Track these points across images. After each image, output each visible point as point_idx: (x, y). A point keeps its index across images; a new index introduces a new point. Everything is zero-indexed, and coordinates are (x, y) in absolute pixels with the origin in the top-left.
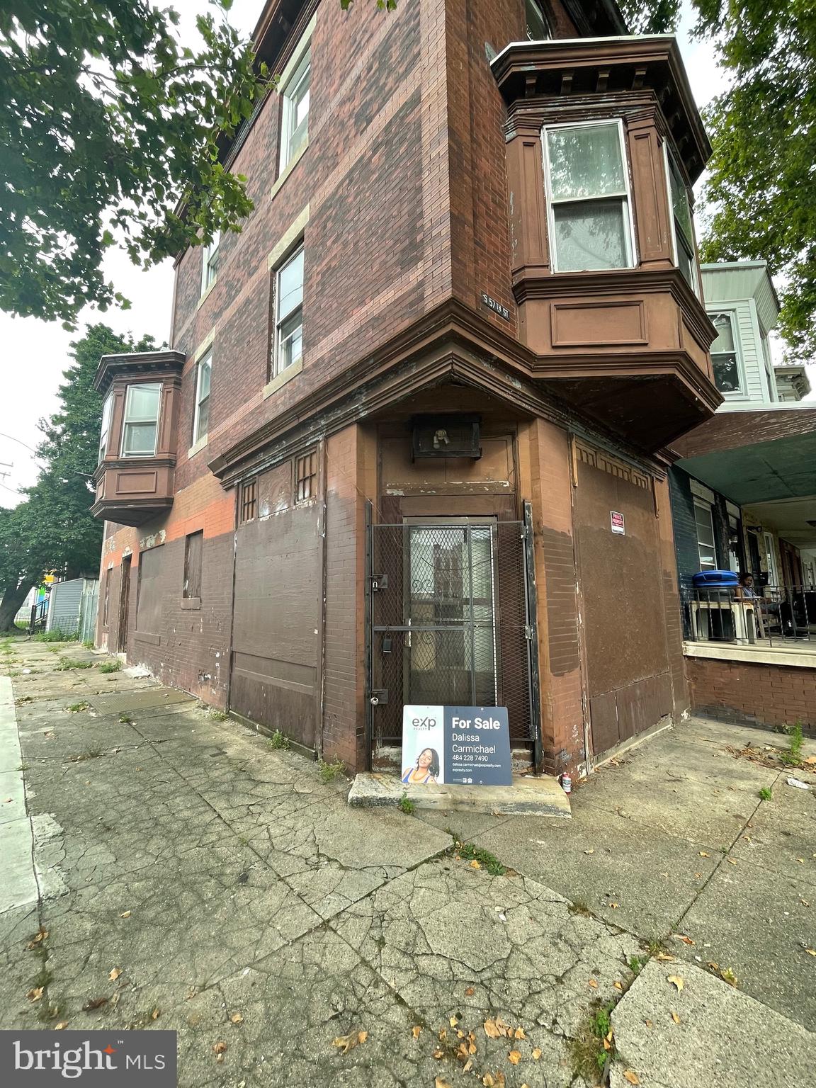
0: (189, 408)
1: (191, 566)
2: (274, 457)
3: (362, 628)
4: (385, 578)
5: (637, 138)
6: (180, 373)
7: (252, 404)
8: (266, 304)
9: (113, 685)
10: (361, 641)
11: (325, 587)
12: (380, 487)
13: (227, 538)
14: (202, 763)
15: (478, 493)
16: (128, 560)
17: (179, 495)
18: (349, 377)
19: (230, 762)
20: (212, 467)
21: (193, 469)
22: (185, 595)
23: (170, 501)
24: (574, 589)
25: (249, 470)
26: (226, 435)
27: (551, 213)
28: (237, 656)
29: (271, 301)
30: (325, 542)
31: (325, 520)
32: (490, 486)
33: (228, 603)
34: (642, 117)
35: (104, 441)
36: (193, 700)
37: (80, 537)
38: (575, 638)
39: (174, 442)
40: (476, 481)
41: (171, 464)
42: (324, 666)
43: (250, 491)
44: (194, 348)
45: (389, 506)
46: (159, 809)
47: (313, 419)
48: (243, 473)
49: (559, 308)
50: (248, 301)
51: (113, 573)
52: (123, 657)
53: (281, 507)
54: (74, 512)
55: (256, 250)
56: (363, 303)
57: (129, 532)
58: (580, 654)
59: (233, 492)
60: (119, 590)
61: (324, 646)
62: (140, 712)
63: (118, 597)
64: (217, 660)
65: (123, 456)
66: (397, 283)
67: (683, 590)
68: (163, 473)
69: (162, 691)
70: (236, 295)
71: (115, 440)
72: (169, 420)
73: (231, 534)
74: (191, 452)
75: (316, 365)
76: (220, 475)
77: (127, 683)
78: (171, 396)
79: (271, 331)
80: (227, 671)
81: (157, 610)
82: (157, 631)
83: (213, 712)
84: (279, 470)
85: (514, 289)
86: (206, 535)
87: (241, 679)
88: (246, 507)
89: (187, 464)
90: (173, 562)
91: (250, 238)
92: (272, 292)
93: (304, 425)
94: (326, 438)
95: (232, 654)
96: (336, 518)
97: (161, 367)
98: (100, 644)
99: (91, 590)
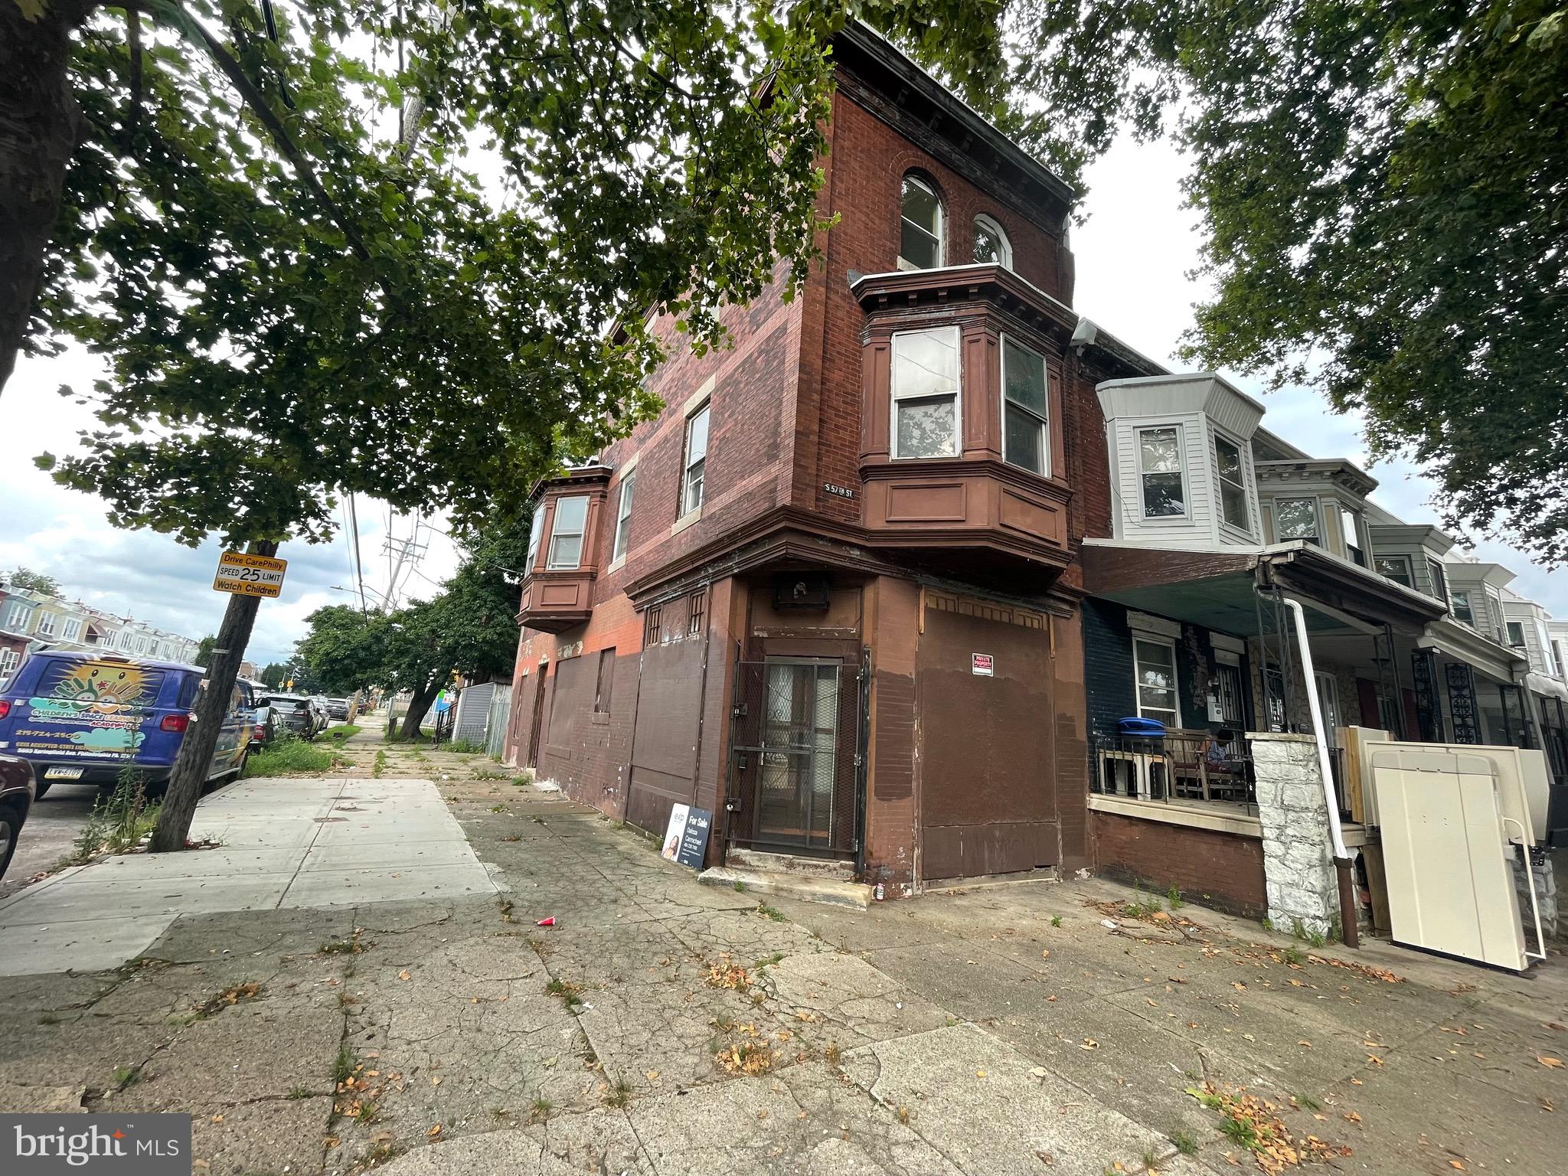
0: (612, 523)
1: (604, 680)
2: (675, 591)
3: (725, 747)
4: (746, 707)
5: (971, 342)
6: (606, 486)
7: (662, 537)
8: (679, 448)
9: (525, 796)
10: (724, 757)
11: (702, 711)
12: (749, 629)
13: (634, 658)
14: (598, 852)
15: (829, 638)
16: (544, 668)
17: (597, 608)
18: (726, 541)
19: (619, 853)
20: (627, 590)
21: (611, 586)
22: (597, 710)
23: (589, 614)
24: (912, 726)
25: (656, 599)
26: (639, 561)
27: (894, 408)
28: (636, 770)
29: (684, 446)
30: (705, 671)
31: (706, 654)
32: (839, 632)
33: (631, 719)
34: (974, 324)
35: (533, 550)
36: (596, 812)
37: (495, 637)
38: (911, 769)
39: (596, 555)
40: (827, 627)
41: (592, 577)
42: (697, 779)
43: (655, 616)
44: (620, 465)
45: (754, 645)
46: (564, 870)
47: (704, 566)
48: (651, 601)
49: (895, 488)
50: (666, 440)
51: (527, 680)
52: (532, 771)
53: (678, 637)
54: (492, 609)
55: (675, 393)
56: (742, 478)
57: (547, 639)
58: (914, 784)
59: (643, 614)
60: (532, 698)
61: (698, 761)
62: (550, 817)
63: (531, 708)
64: (619, 774)
65: (549, 568)
66: (764, 470)
67: (1097, 737)
68: (584, 586)
69: (569, 804)
70: (657, 429)
71: (543, 551)
72: (593, 533)
73: (639, 654)
74: (611, 569)
75: (710, 517)
76: (633, 598)
77: (537, 796)
78: (596, 509)
79: (682, 473)
80: (626, 784)
81: (569, 724)
82: (567, 744)
83: (613, 823)
84: (679, 602)
85: (861, 471)
86: (618, 653)
87: (638, 791)
88: (651, 632)
89: (606, 579)
90: (588, 675)
91: (673, 380)
92: (685, 438)
93: (697, 570)
94: (712, 584)
95: (632, 767)
96: (714, 652)
97: (589, 481)
98: (508, 758)
99: (502, 696)
